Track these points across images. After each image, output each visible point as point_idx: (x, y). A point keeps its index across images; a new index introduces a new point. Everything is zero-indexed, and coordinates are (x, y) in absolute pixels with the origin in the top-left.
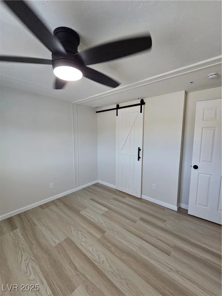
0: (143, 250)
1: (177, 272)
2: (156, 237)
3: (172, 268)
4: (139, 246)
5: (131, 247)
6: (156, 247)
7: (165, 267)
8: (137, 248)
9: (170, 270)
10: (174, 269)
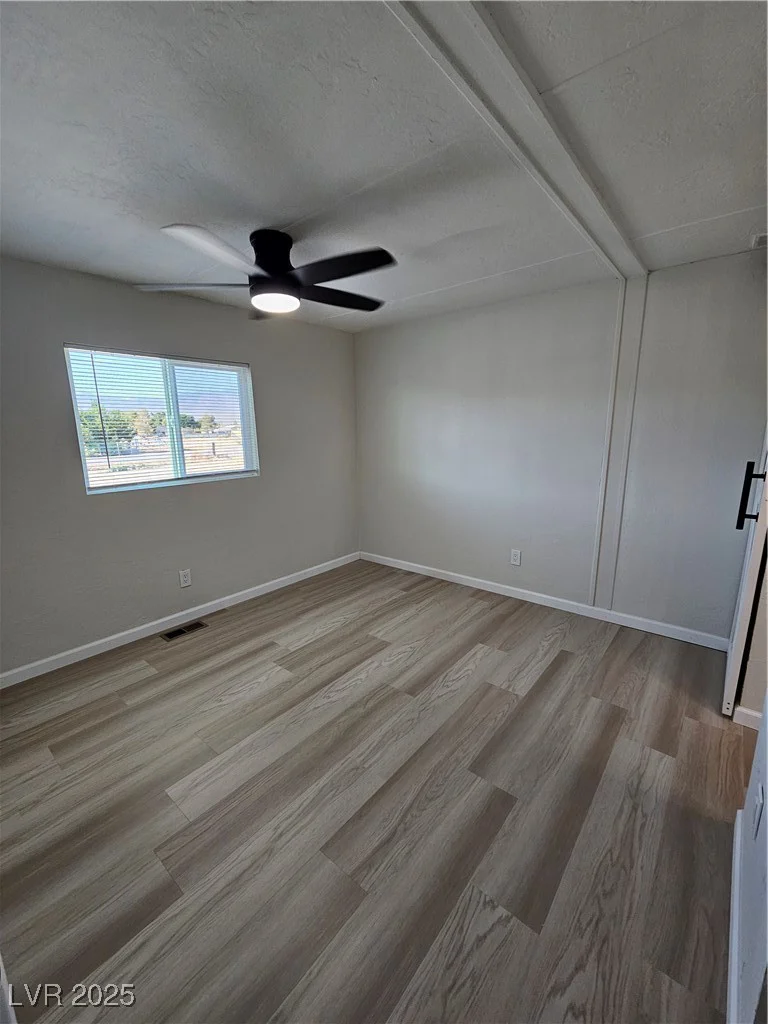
0: (351, 774)
1: (269, 852)
2: (405, 830)
3: (284, 839)
4: (366, 766)
5: (363, 747)
6: (360, 815)
7: (289, 821)
8: (359, 760)
9: (279, 831)
10: (279, 844)
